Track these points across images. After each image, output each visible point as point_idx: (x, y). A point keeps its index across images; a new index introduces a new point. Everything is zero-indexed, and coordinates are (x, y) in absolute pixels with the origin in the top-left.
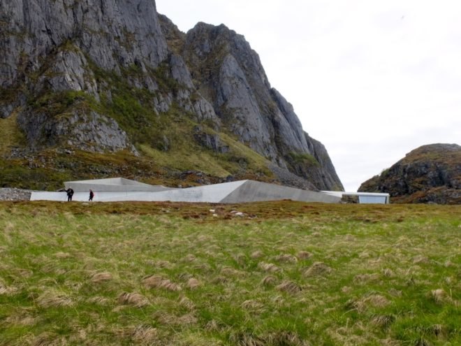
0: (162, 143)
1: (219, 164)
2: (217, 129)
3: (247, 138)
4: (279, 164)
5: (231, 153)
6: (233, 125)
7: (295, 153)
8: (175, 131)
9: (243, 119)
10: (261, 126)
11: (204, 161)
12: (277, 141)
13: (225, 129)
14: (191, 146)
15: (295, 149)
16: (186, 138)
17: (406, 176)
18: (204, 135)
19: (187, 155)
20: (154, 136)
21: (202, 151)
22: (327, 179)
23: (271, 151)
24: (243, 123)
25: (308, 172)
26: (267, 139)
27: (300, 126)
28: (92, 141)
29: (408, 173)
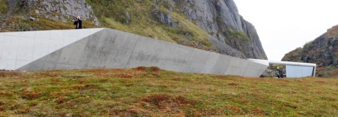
0: (124, 18)
1: (169, 35)
2: (171, 10)
3: (195, 17)
4: (219, 39)
5: (179, 28)
6: (184, 7)
7: (231, 30)
8: (137, 9)
9: (192, 3)
10: (206, 8)
11: (157, 32)
12: (218, 21)
13: (178, 9)
14: (147, 21)
15: (232, 27)
16: (145, 15)
17: (331, 48)
18: (159, 13)
19: (144, 28)
20: (119, 12)
21: (157, 25)
22: (255, 51)
23: (213, 28)
24: (192, 6)
25: (241, 45)
26: (210, 19)
27: (237, 11)
28: (58, 11)
29: (333, 45)
